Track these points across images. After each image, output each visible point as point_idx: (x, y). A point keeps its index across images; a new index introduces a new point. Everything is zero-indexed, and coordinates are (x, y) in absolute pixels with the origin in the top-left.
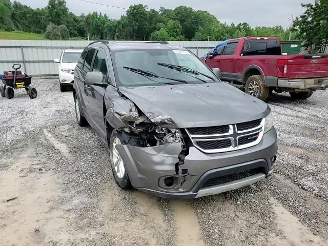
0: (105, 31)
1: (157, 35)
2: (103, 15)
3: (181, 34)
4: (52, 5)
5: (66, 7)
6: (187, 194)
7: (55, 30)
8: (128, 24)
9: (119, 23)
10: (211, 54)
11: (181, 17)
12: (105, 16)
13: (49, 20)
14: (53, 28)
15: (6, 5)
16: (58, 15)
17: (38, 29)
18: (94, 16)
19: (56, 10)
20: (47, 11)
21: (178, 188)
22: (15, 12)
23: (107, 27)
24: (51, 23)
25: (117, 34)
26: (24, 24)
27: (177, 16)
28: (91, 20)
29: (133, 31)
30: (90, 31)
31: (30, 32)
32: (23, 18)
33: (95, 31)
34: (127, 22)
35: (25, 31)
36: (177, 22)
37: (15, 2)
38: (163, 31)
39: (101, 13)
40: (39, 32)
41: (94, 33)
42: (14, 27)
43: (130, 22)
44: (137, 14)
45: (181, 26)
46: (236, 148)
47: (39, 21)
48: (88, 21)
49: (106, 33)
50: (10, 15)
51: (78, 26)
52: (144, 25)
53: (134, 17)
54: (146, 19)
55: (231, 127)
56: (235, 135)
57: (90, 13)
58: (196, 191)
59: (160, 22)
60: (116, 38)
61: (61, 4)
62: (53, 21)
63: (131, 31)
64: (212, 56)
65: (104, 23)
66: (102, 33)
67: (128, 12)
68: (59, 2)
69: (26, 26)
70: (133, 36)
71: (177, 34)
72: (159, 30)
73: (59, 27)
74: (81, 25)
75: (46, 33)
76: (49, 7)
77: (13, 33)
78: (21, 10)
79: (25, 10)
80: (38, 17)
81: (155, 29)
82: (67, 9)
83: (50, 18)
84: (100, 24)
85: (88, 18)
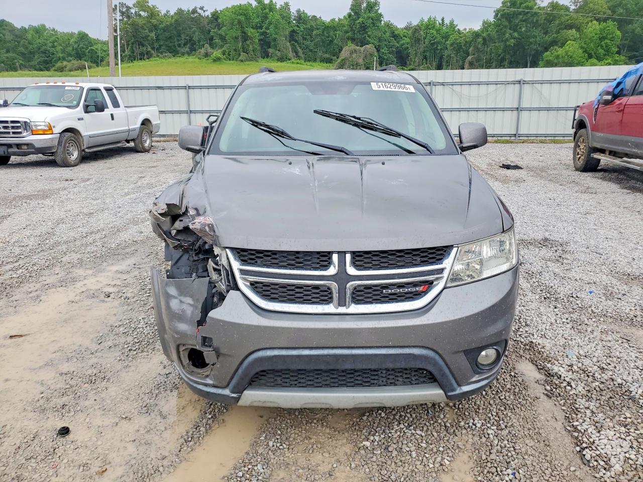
0: (446, 53)
1: (557, 57)
2: (447, 22)
3: (618, 53)
4: (356, 10)
5: (379, 12)
6: (220, 391)
7: (354, 55)
8: (496, 37)
9: (476, 35)
10: (608, 93)
11: (621, 15)
12: (452, 23)
13: (348, 38)
14: (351, 53)
15: (283, 18)
16: (364, 28)
17: (327, 56)
18: (430, 25)
19: (361, 20)
20: (346, 23)
21: (207, 376)
22: (296, 28)
23: (452, 45)
24: (349, 43)
25: (470, 58)
26: (307, 47)
27: (614, 12)
28: (422, 33)
29: (504, 51)
30: (419, 55)
31: (315, 60)
32: (308, 37)
33: (428, 54)
34: (494, 34)
35: (307, 60)
36: (611, 25)
37: (298, 11)
38: (572, 48)
39: (443, 20)
40: (329, 61)
41: (425, 58)
42: (291, 54)
43: (501, 33)
44: (516, 15)
45: (618, 33)
46: (342, 310)
47: (331, 41)
48: (417, 34)
49: (449, 56)
50: (287, 33)
51: (397, 45)
52: (529, 37)
53: (510, 22)
54: (536, 25)
55: (335, 257)
56: (342, 277)
57: (422, 21)
58: (239, 390)
59: (570, 27)
60: (466, 65)
61: (371, 7)
62: (353, 40)
63: (500, 51)
64: (609, 97)
65: (446, 37)
66: (441, 58)
67: (497, 13)
68: (369, 4)
69: (311, 51)
70: (503, 59)
71: (608, 52)
72: (563, 45)
73: (362, 49)
74: (403, 44)
75: (339, 60)
76: (350, 15)
77: (289, 65)
78: (306, 24)
79: (313, 24)
80: (332, 33)
81: (554, 43)
82: (381, 15)
83: (349, 34)
84: (439, 39)
85: (417, 30)
